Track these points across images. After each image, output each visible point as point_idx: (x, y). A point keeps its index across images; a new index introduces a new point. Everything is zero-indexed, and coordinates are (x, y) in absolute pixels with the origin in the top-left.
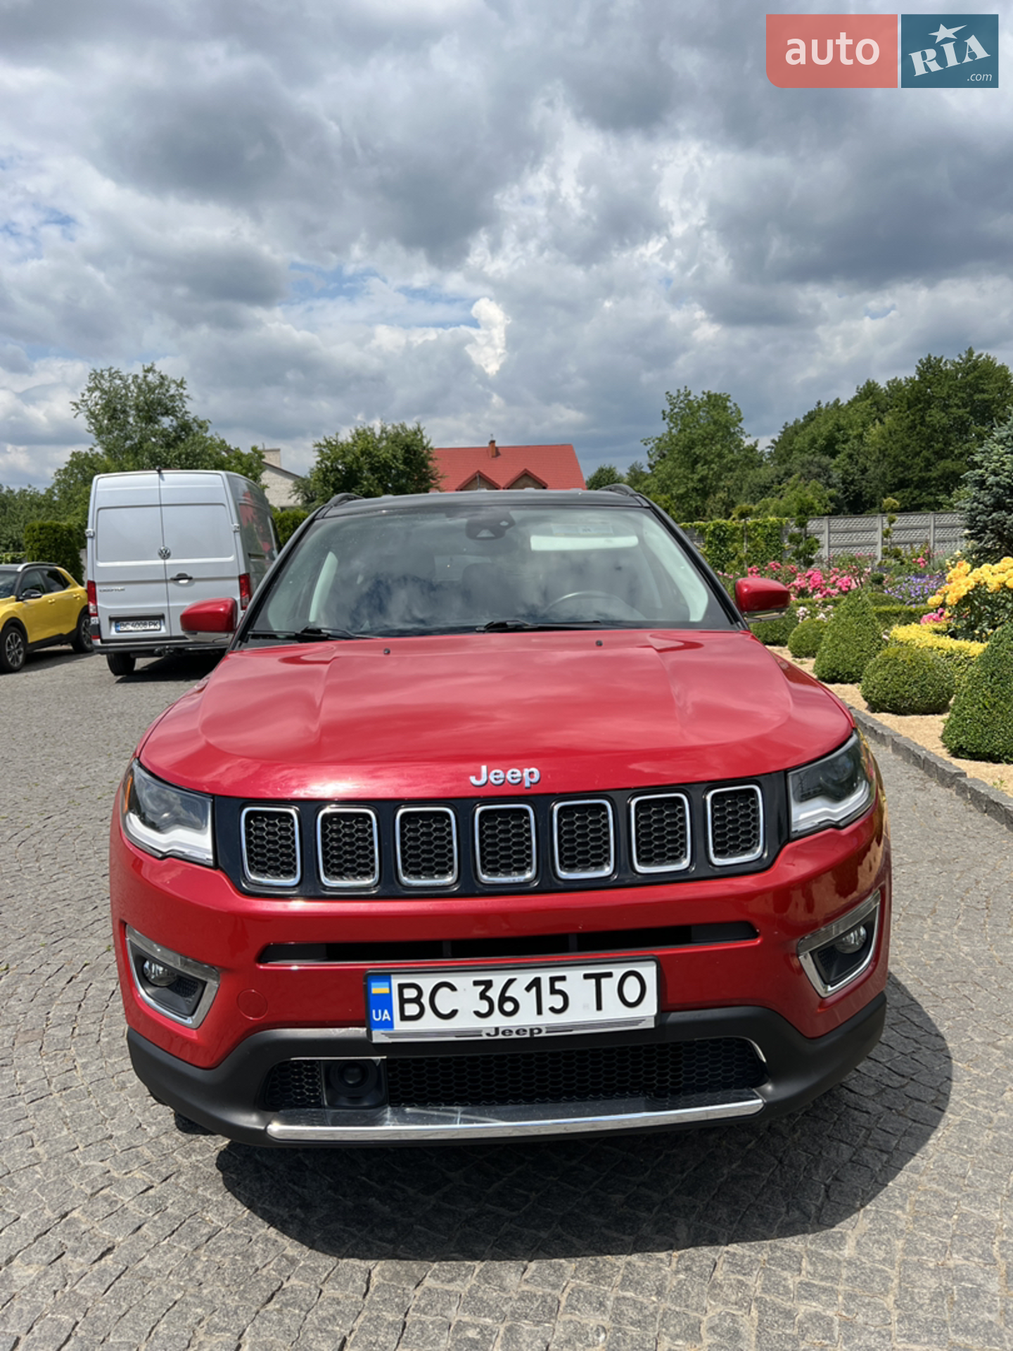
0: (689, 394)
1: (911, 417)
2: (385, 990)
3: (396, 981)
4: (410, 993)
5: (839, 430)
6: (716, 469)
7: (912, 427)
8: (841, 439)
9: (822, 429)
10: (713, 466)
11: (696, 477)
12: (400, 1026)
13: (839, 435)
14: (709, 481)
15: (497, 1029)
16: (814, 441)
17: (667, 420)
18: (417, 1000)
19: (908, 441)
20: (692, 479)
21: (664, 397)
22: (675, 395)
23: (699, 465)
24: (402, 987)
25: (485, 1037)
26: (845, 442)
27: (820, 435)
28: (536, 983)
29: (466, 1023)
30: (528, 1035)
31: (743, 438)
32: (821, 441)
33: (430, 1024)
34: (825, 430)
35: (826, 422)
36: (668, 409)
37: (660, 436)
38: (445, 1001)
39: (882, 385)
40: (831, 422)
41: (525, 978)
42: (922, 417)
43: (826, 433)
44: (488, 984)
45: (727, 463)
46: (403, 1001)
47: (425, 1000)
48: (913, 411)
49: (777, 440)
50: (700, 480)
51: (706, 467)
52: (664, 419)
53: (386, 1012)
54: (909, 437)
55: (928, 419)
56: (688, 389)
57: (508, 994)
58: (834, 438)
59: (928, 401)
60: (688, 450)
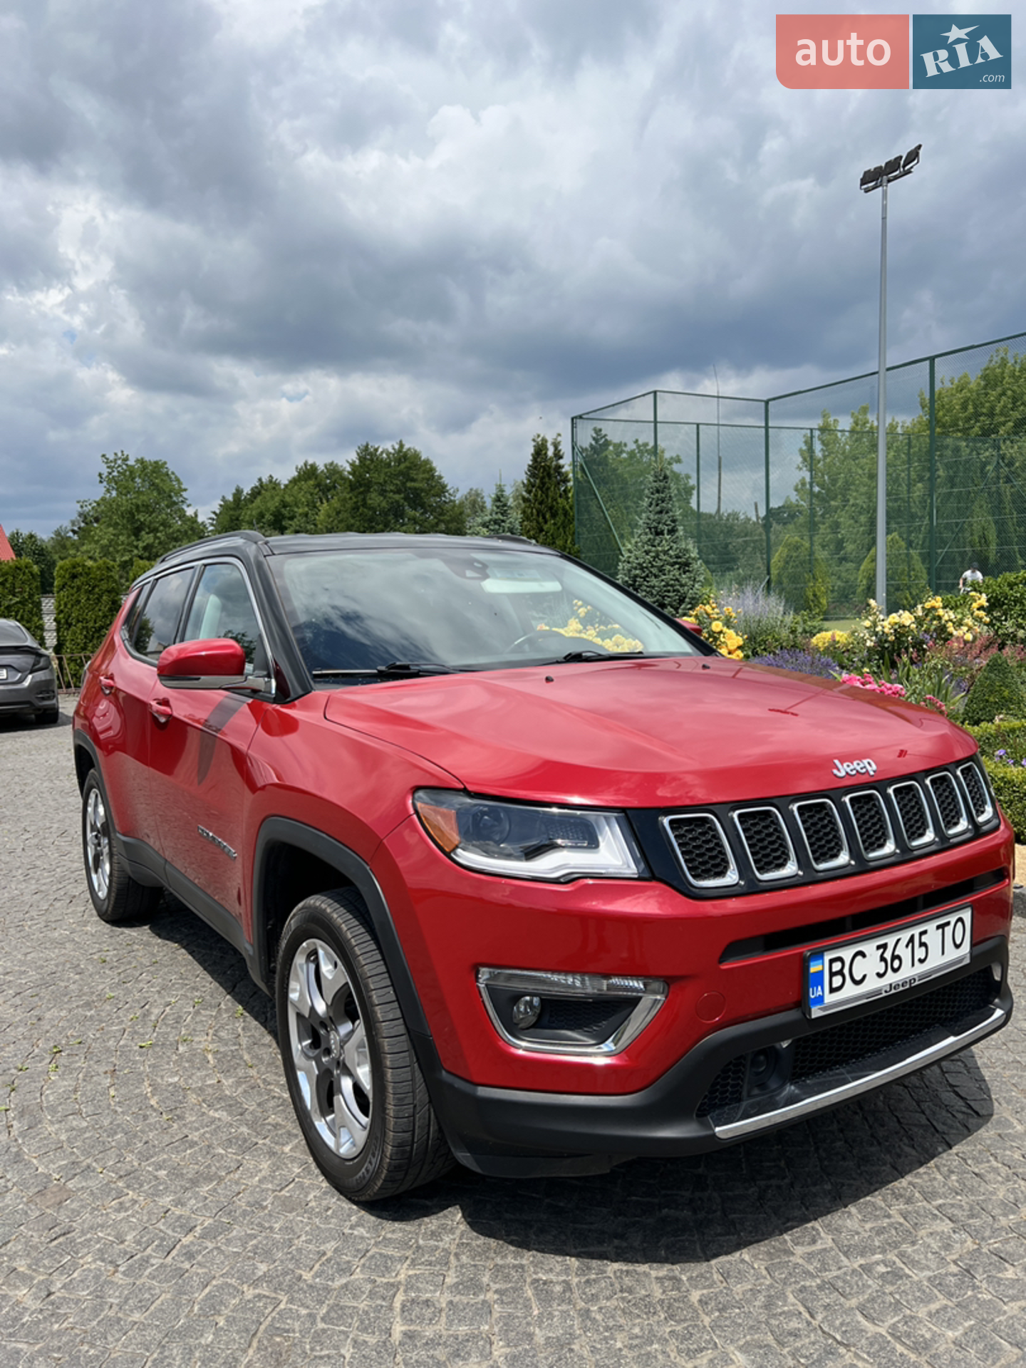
0: (126, 459)
1: (355, 500)
2: (819, 968)
3: (828, 956)
4: (837, 966)
5: (285, 507)
6: (162, 538)
7: (356, 508)
8: (287, 515)
9: (269, 505)
10: (159, 534)
11: (141, 544)
12: (829, 998)
13: (285, 512)
14: (154, 550)
15: (891, 985)
16: (262, 515)
17: (105, 484)
18: (840, 972)
19: (352, 521)
20: (137, 547)
21: (100, 459)
22: (112, 457)
23: (143, 533)
24: (832, 961)
25: (884, 994)
26: (292, 518)
27: (268, 510)
28: (912, 939)
29: (872, 984)
30: (908, 986)
31: (184, 507)
32: (268, 517)
33: (850, 991)
34: (273, 505)
35: (272, 497)
36: (105, 471)
37: (97, 499)
38: (860, 968)
39: (321, 467)
40: (277, 499)
41: (905, 936)
42: (364, 500)
43: (273, 509)
44: (884, 946)
45: (173, 533)
46: (832, 974)
47: (846, 971)
48: (356, 492)
49: (218, 512)
50: (145, 548)
51: (151, 535)
52: (101, 482)
53: (819, 988)
54: (353, 517)
55: (369, 502)
56: (125, 453)
57: (896, 953)
58: (280, 514)
59: (368, 485)
60: (131, 516)
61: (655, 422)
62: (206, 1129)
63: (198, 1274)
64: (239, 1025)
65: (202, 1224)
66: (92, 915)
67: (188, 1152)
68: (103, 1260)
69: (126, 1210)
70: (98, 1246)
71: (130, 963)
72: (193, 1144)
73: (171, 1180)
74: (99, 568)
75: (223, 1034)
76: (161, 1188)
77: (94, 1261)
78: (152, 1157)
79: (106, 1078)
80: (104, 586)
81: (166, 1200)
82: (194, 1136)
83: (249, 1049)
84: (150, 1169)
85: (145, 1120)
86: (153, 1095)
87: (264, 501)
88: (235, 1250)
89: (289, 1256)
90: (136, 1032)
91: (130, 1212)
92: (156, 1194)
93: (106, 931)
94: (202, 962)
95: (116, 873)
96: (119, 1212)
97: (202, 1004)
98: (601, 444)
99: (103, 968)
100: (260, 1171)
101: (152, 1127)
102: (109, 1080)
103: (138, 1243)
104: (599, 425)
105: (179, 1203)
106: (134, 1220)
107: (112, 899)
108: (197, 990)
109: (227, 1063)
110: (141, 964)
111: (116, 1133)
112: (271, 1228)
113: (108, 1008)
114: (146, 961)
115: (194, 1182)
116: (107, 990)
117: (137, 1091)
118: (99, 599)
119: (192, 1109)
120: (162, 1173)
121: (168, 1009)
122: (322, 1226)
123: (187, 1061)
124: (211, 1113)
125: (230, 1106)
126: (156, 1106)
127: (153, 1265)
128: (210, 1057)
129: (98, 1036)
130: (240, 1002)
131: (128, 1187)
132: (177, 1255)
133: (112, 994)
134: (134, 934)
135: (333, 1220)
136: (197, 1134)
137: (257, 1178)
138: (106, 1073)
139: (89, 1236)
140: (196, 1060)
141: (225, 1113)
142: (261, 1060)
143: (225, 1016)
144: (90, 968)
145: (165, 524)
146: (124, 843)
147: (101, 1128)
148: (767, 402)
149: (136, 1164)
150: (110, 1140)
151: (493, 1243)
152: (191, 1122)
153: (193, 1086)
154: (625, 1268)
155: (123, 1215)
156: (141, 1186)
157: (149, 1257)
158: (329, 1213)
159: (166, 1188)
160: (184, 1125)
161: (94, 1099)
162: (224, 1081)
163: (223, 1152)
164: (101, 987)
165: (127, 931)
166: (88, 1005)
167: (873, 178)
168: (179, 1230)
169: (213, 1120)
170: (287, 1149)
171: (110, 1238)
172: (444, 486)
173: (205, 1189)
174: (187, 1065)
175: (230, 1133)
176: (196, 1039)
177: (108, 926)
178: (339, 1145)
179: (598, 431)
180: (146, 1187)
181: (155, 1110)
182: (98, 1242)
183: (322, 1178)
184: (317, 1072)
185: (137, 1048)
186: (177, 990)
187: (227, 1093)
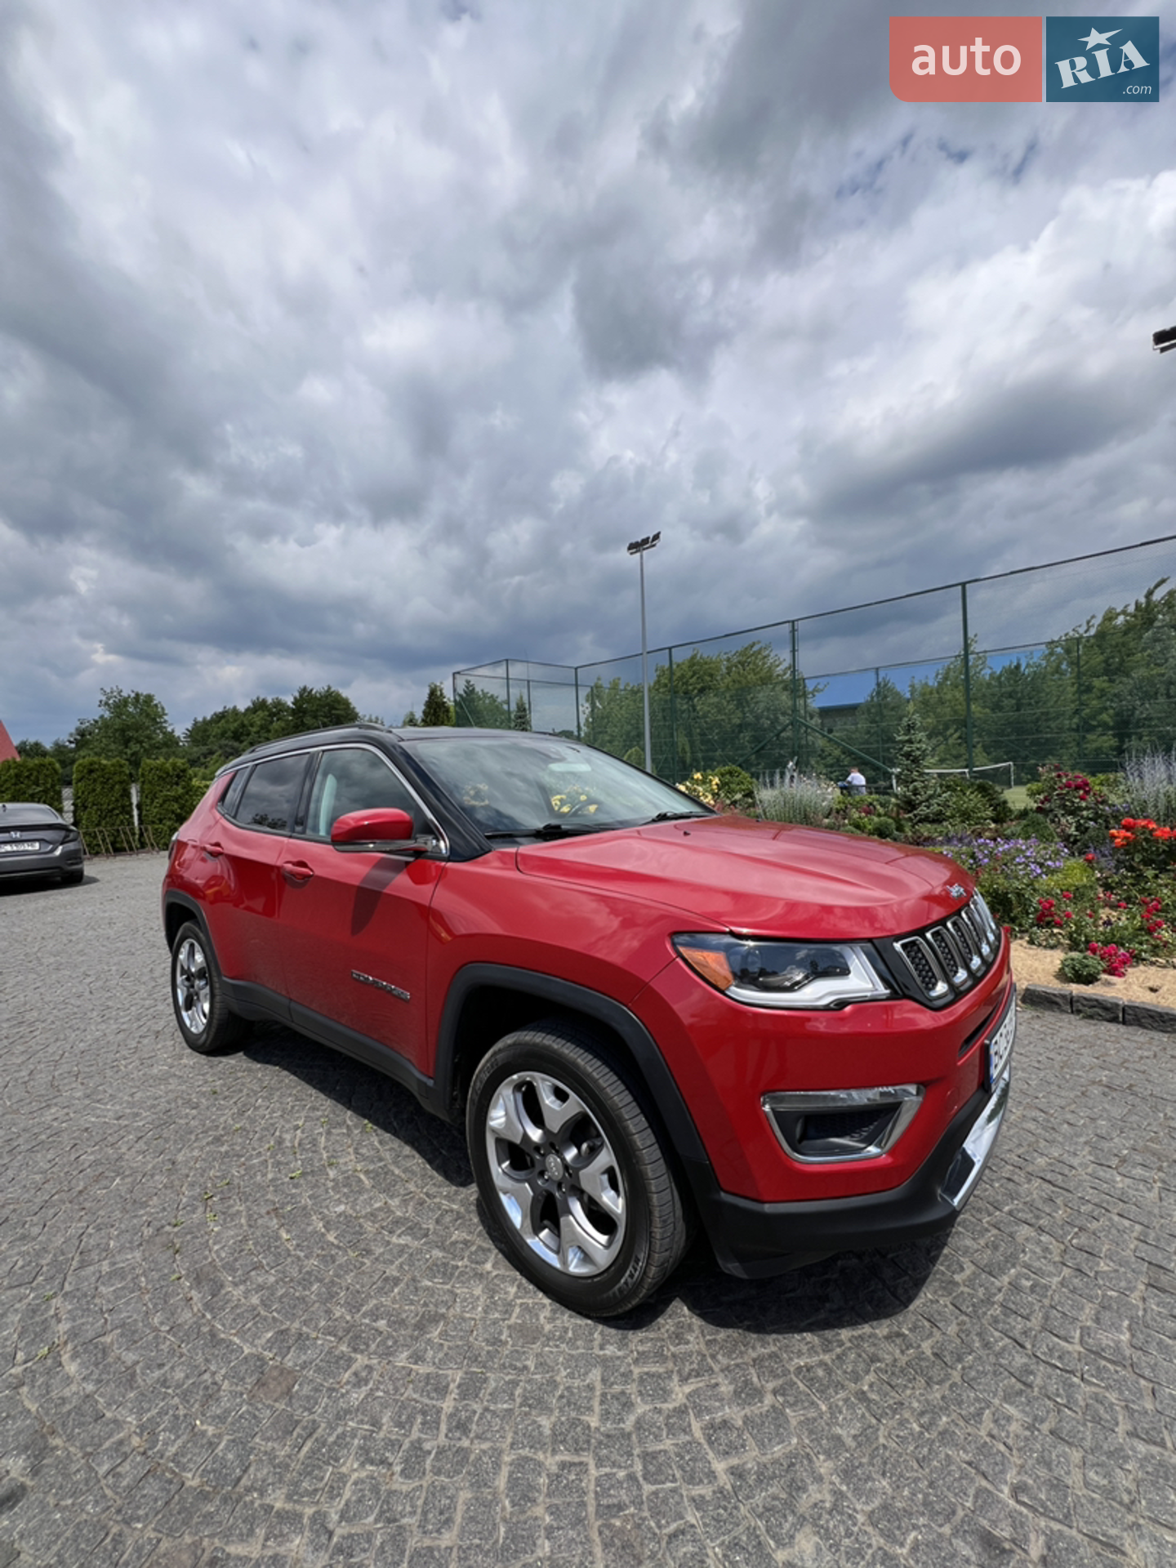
0: (121, 691)
1: (295, 721)
5: (243, 726)
8: (245, 733)
9: (231, 725)
11: (129, 752)
12: (995, 1074)
13: (243, 729)
16: (223, 732)
17: (103, 708)
22: (108, 691)
26: (248, 733)
27: (228, 728)
31: (165, 725)
32: (229, 733)
34: (234, 726)
35: (233, 720)
36: (103, 700)
39: (270, 701)
40: (238, 720)
42: (302, 721)
43: (234, 728)
45: (155, 742)
48: (296, 716)
49: (190, 730)
50: (132, 755)
52: (99, 706)
56: (120, 688)
59: (305, 712)
60: (123, 731)
61: (508, 679)
62: (400, 1260)
63: (484, 1452)
64: (375, 1140)
65: (454, 1381)
66: (183, 1048)
67: (396, 1290)
68: (372, 1463)
69: (366, 1383)
70: (356, 1442)
71: (241, 1091)
72: (396, 1281)
73: (395, 1330)
74: (113, 765)
75: (363, 1151)
76: (390, 1343)
77: (362, 1465)
78: (362, 1305)
79: (271, 1219)
80: (117, 778)
81: (402, 1359)
82: (392, 1271)
83: (395, 1163)
84: (367, 1321)
85: (334, 1262)
86: (328, 1231)
87: (227, 722)
88: (505, 1406)
89: (564, 1400)
90: (279, 1163)
91: (371, 1385)
92: (387, 1354)
93: (204, 1062)
94: (309, 1080)
95: (217, 1011)
96: (360, 1387)
97: (332, 1125)
98: (470, 690)
99: (216, 1099)
100: (478, 1298)
101: (344, 1269)
102: (275, 1221)
103: (400, 1425)
104: (469, 678)
105: (417, 1358)
106: (380, 1394)
107: (212, 1033)
108: (318, 1110)
109: (384, 1182)
110: (252, 1090)
111: (311, 1284)
112: (525, 1368)
113: (240, 1140)
114: (256, 1088)
115: (421, 1327)
116: (230, 1121)
117: (310, 1229)
118: (112, 788)
119: (375, 1240)
120: (382, 1324)
121: (299, 1132)
122: (574, 1352)
123: (344, 1186)
124: (394, 1240)
125: (410, 1228)
126: (336, 1242)
127: (429, 1453)
128: (362, 1177)
129: (243, 1172)
130: (365, 1116)
131: (355, 1350)
132: (450, 1430)
133: (238, 1126)
134: (233, 1062)
135: (579, 1343)
136: (393, 1267)
137: (480, 1309)
138: (268, 1213)
139: (340, 1430)
140: (349, 1183)
141: (409, 1238)
142: (413, 1173)
143: (356, 1132)
144: (203, 1100)
145: (149, 738)
146: (233, 985)
147: (292, 1280)
148: (576, 669)
149: (348, 1318)
150: (307, 1293)
151: (734, 1333)
152: (382, 1254)
153: (363, 1213)
154: (856, 1333)
155: (365, 1390)
156: (368, 1346)
157: (419, 1441)
158: (570, 1334)
159: (396, 1342)
160: (377, 1259)
161: (269, 1247)
162: (390, 1202)
163: (430, 1284)
164: (222, 1120)
165: (224, 1060)
166: (218, 1140)
167: (635, 547)
168: (434, 1395)
169: (402, 1249)
170: (488, 1266)
171: (366, 1427)
172: (357, 714)
173: (435, 1333)
174: (346, 1190)
175: (427, 1260)
176: (342, 1161)
177: (204, 1057)
178: (564, 1262)
179: (468, 682)
180: (373, 1347)
181: (339, 1247)
182: (354, 1436)
183: (541, 1295)
184: (531, 1193)
185: (287, 1179)
186: (298, 1111)
187: (399, 1214)
